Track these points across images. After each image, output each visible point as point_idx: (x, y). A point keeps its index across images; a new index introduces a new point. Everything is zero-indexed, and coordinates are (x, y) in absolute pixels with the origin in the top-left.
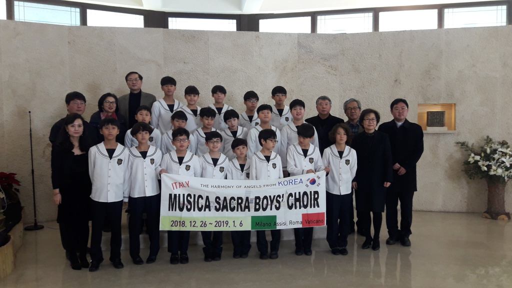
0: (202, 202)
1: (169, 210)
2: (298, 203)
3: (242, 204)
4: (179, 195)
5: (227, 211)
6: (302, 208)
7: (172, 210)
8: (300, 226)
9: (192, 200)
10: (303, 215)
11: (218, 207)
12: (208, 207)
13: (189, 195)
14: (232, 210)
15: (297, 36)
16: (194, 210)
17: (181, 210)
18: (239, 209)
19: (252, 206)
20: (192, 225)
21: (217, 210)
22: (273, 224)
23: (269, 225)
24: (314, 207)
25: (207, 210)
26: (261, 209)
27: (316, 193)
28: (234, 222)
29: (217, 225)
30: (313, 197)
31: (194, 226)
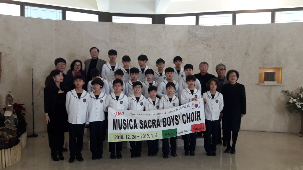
0: (132, 124)
1: (113, 129)
2: (189, 119)
3: (156, 123)
4: (119, 119)
5: (147, 128)
6: (191, 122)
7: (115, 129)
8: (191, 132)
9: (126, 123)
10: (192, 126)
11: (141, 126)
12: (136, 126)
13: (124, 120)
14: (150, 127)
15: (187, 27)
16: (128, 129)
17: (120, 128)
18: (154, 126)
20: (127, 138)
21: (141, 128)
22: (175, 134)
23: (173, 134)
24: (198, 120)
25: (135, 128)
26: (167, 125)
27: (198, 112)
28: (152, 134)
29: (142, 137)
30: (196, 114)
31: (128, 138)
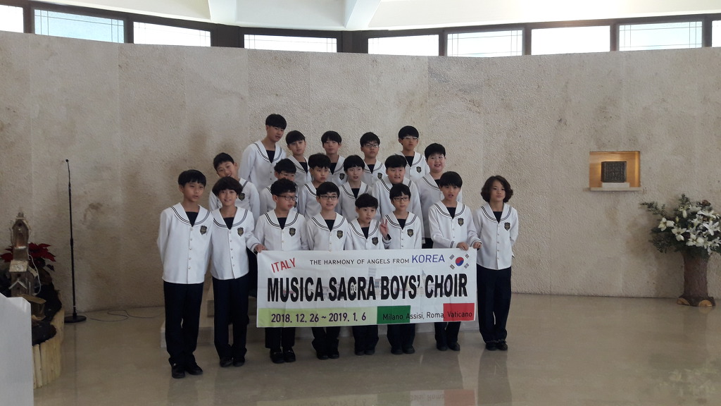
0: (312, 288)
1: (269, 300)
2: (439, 290)
3: (364, 288)
4: (282, 279)
5: (346, 299)
6: (444, 296)
7: (273, 300)
9: (298, 286)
10: (445, 305)
11: (333, 294)
12: (319, 294)
13: (295, 280)
14: (352, 298)
15: (427, 60)
16: (302, 300)
17: (284, 299)
18: (361, 296)
19: (378, 291)
20: (300, 319)
21: (332, 298)
22: (405, 317)
23: (401, 317)
24: (460, 295)
25: (319, 298)
26: (390, 296)
27: (463, 276)
28: (354, 314)
29: (333, 319)
30: (458, 281)
